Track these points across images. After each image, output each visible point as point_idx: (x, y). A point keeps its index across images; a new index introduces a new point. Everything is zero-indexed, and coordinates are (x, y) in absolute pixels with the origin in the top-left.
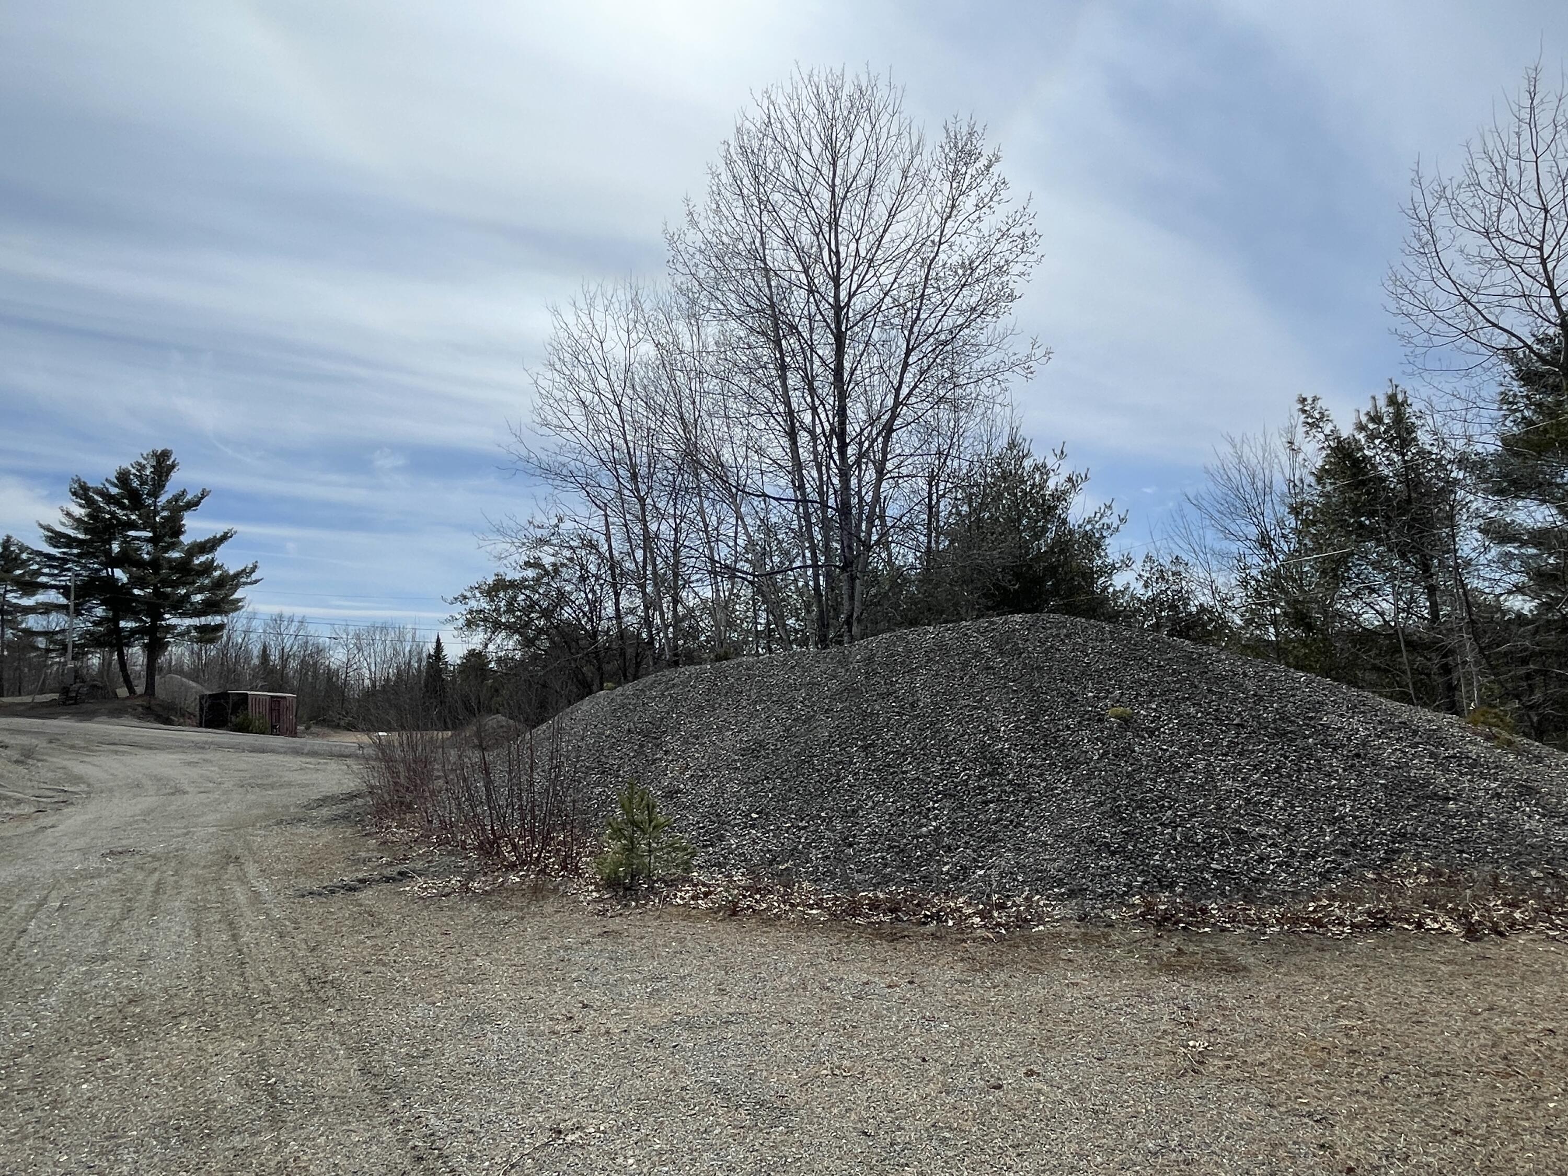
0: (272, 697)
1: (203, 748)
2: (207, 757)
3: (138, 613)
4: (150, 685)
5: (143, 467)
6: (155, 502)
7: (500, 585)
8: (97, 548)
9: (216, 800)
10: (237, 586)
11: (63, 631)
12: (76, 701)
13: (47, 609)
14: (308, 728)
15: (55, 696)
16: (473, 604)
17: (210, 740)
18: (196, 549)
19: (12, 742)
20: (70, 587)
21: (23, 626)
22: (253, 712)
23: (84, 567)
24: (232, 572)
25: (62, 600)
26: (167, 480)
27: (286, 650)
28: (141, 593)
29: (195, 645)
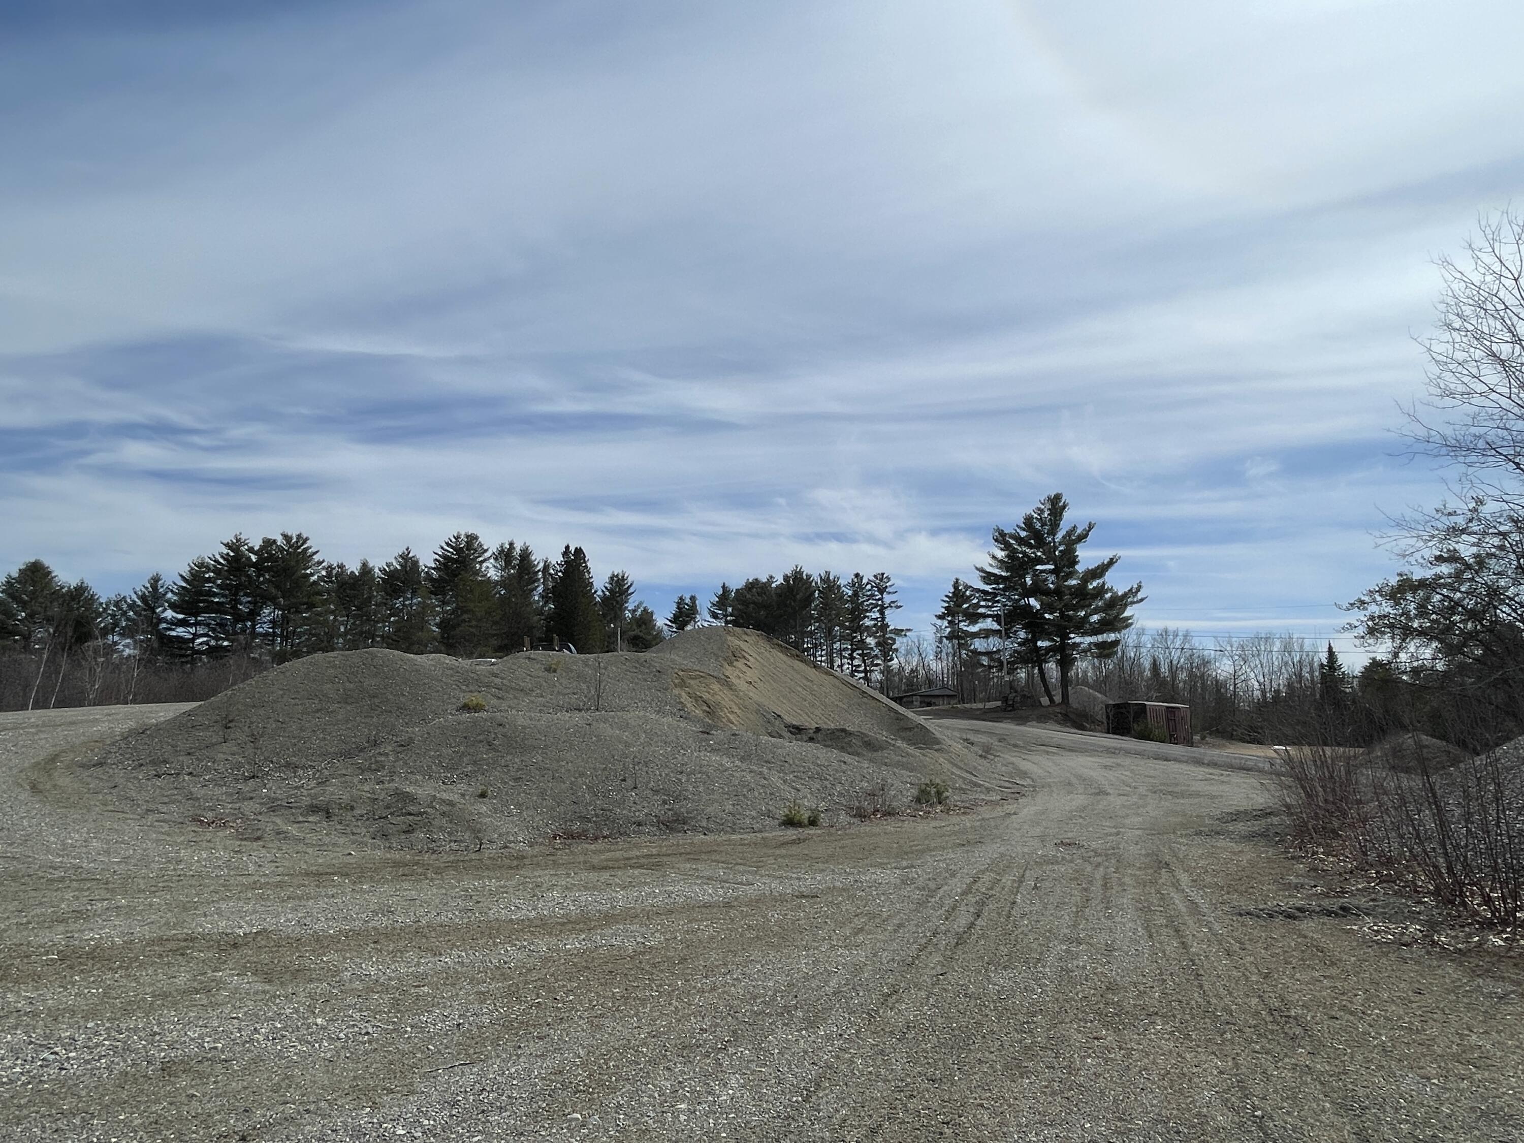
0: (1167, 707)
1: (1114, 753)
2: (1119, 761)
3: (1050, 634)
4: (1065, 696)
5: (1042, 511)
6: (1053, 539)
7: (1406, 586)
8: (1015, 582)
9: (1135, 803)
10: (1126, 605)
11: (998, 651)
12: (1014, 708)
13: (986, 634)
14: (1203, 738)
15: (999, 703)
16: (1374, 609)
17: (1119, 746)
18: (1090, 576)
19: (976, 740)
20: (1000, 615)
21: (972, 647)
22: (1151, 720)
23: (1009, 599)
24: (1120, 594)
25: (996, 626)
26: (1061, 520)
27: (1175, 662)
28: (1051, 617)
29: (1096, 660)
